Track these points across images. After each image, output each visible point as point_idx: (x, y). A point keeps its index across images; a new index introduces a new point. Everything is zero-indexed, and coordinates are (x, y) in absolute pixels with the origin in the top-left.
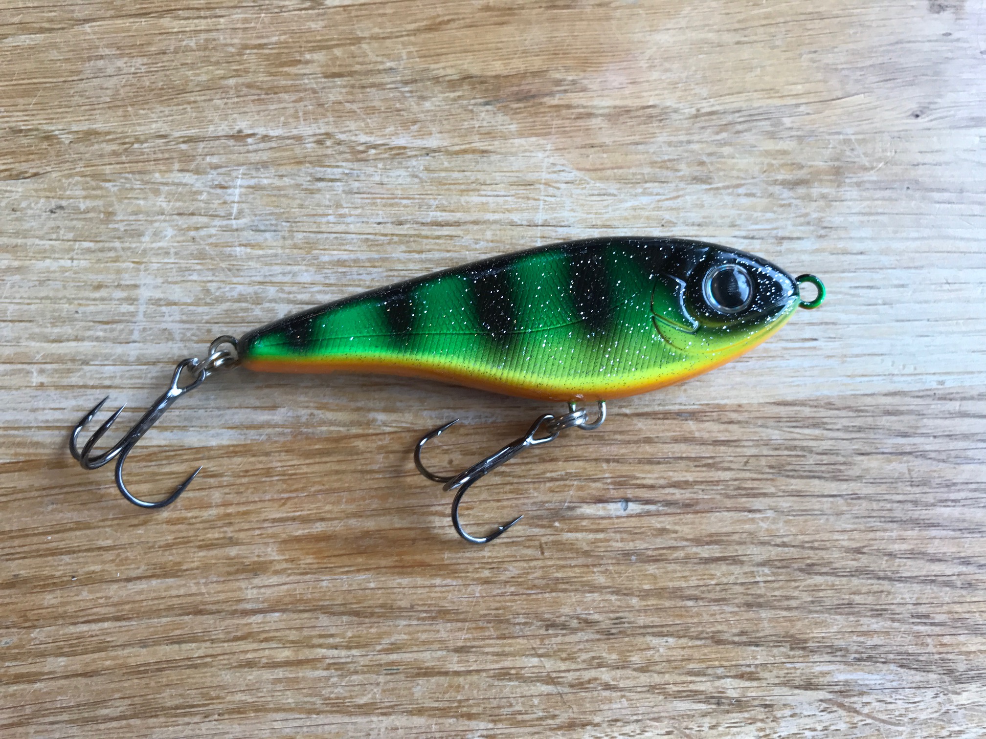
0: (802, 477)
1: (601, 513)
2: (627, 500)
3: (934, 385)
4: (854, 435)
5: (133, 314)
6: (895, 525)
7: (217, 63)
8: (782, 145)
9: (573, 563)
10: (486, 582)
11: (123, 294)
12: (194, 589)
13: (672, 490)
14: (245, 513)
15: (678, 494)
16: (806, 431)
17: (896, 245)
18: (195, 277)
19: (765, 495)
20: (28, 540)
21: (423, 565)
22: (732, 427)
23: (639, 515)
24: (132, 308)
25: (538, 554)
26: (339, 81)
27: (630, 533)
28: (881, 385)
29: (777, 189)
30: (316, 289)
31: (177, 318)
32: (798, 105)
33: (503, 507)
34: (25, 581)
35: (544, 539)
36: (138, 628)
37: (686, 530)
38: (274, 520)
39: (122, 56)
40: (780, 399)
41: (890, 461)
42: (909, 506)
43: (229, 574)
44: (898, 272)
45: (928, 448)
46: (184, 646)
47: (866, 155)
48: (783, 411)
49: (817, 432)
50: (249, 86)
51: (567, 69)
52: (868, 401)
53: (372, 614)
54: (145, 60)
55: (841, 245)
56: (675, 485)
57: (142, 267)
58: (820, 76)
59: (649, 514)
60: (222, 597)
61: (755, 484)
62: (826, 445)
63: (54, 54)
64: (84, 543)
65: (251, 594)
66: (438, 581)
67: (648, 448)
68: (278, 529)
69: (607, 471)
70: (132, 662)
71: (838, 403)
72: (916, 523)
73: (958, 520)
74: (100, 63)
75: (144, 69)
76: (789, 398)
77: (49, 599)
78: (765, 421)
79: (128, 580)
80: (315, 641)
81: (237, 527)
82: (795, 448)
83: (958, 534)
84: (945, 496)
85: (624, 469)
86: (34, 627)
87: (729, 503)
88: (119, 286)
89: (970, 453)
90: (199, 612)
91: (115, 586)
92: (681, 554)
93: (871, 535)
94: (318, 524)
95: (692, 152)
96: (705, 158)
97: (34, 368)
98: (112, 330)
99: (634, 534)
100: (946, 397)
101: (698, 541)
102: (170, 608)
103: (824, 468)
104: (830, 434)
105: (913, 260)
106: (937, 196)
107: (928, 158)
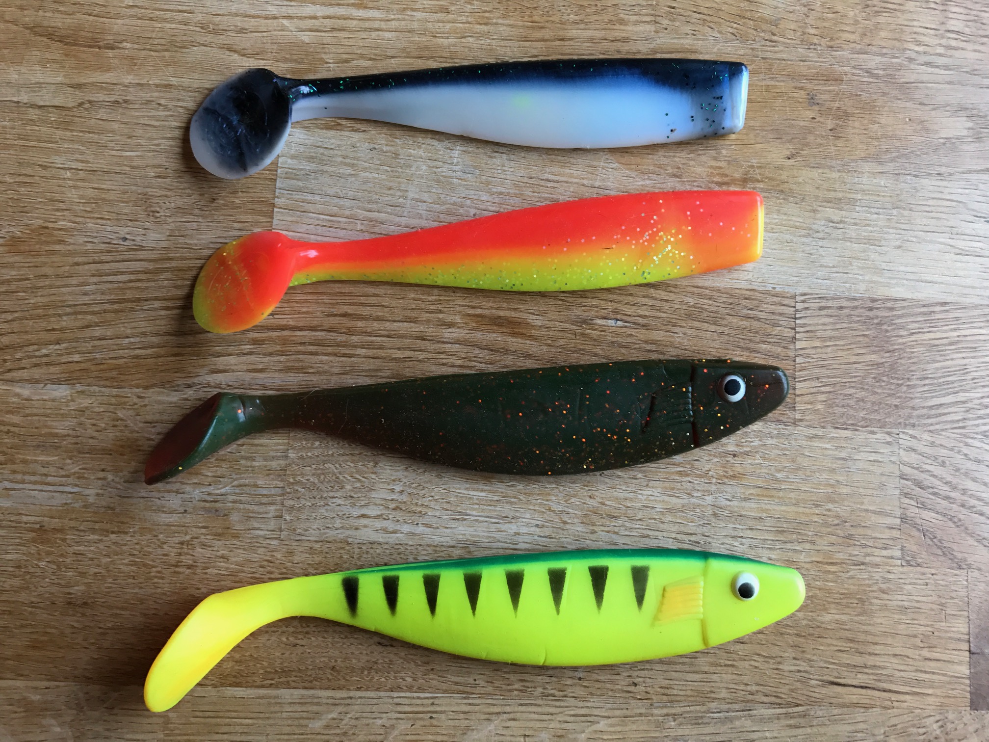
0: (699, 321)
1: (604, 324)
2: (617, 320)
3: (770, 289)
4: (727, 306)
5: (405, 204)
6: (739, 349)
9: (588, 343)
10: (549, 345)
11: (401, 194)
12: (422, 329)
13: (638, 318)
14: (447, 300)
15: (640, 320)
16: (705, 301)
18: (434, 190)
19: (681, 326)
20: (352, 298)
21: (522, 334)
22: (671, 294)
23: (621, 327)
24: (404, 201)
25: (573, 337)
27: (616, 334)
30: (489, 204)
31: (425, 208)
32: (731, 145)
33: (561, 315)
34: (350, 315)
35: (577, 331)
36: (397, 342)
37: (642, 337)
38: (460, 305)
41: (742, 320)
42: (747, 342)
43: (438, 325)
45: (761, 317)
46: (416, 353)
47: (760, 174)
48: (696, 290)
49: (710, 302)
52: (737, 291)
53: (498, 351)
56: (640, 316)
57: (410, 182)
59: (626, 327)
60: (434, 334)
61: (677, 321)
62: (713, 308)
64: (376, 303)
65: (446, 335)
66: (528, 342)
67: (630, 298)
68: (461, 309)
69: (610, 306)
70: (394, 355)
71: (723, 291)
72: (748, 349)
73: (769, 351)
77: (360, 324)
78: (687, 293)
79: (394, 321)
80: (472, 359)
81: (443, 306)
82: (698, 308)
83: (767, 357)
84: (765, 339)
85: (618, 306)
86: (353, 335)
87: (663, 328)
88: (399, 190)
89: (781, 322)
90: (423, 339)
91: (388, 323)
92: (637, 346)
93: (727, 352)
94: (479, 310)
95: (675, 161)
96: (680, 166)
97: (359, 222)
98: (395, 210)
99: (617, 334)
100: (775, 295)
101: (646, 342)
102: (411, 336)
103: (710, 319)
104: (716, 304)
105: (772, 229)
106: (791, 199)
107: (790, 180)
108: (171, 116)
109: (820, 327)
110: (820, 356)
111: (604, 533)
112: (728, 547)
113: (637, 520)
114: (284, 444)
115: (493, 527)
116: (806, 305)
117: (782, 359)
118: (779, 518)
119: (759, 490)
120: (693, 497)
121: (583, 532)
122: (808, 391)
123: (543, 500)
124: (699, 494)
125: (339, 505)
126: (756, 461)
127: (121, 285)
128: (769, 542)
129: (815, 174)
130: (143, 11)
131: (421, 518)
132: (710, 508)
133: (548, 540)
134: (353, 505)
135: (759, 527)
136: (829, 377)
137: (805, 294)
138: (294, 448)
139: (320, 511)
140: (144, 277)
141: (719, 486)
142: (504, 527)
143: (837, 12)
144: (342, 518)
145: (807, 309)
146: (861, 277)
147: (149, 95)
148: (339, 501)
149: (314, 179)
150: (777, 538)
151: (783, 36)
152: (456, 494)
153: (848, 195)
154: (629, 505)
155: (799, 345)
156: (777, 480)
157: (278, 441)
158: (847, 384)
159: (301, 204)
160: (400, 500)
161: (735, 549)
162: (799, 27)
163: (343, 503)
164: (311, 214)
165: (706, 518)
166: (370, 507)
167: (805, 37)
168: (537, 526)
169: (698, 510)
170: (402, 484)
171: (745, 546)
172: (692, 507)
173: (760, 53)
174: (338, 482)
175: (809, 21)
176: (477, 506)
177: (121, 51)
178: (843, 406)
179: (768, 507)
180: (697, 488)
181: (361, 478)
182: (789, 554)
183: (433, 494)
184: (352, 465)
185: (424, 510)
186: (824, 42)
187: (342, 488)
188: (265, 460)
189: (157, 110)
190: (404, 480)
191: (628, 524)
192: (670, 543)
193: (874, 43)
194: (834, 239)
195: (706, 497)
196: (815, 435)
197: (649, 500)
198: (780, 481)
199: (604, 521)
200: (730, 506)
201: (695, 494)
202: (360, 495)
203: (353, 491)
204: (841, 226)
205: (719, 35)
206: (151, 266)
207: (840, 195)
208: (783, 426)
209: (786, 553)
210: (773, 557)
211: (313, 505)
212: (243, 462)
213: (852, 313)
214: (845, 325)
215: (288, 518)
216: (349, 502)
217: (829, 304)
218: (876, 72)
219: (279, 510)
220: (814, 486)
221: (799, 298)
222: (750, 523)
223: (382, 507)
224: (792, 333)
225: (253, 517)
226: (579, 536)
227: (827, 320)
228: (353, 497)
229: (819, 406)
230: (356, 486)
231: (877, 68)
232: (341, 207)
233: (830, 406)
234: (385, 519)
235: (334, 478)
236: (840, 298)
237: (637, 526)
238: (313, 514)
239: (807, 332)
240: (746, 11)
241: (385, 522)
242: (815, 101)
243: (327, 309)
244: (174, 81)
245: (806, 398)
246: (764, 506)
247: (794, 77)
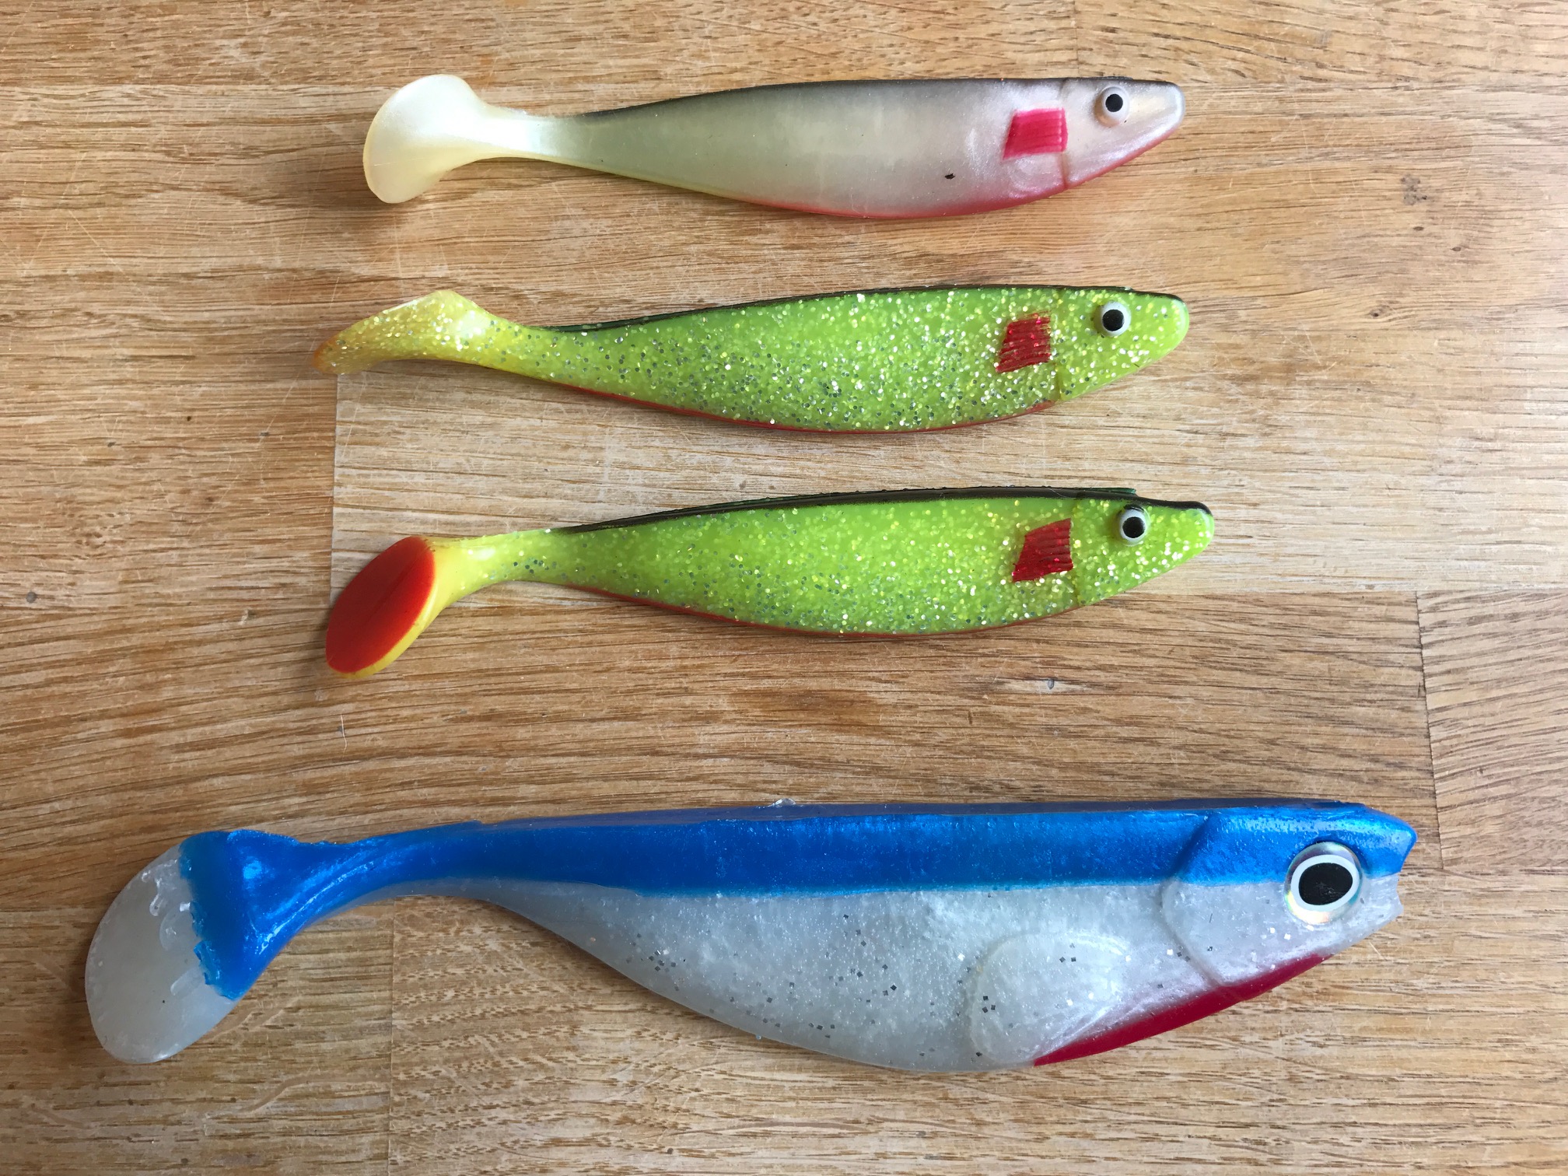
0: (1224, 669)
1: (1029, 689)
2: (1054, 679)
3: (1363, 589)
4: (1279, 632)
5: (599, 475)
6: (1310, 721)
7: (680, 228)
8: (1234, 339)
9: (999, 733)
10: (917, 744)
11: (590, 456)
12: (652, 732)
13: (1097, 673)
14: (699, 666)
15: (1103, 677)
16: (1232, 625)
17: (1340, 447)
18: (657, 443)
19: (1186, 683)
20: (503, 679)
21: (859, 724)
22: (1160, 617)
23: (1064, 694)
24: (598, 470)
25: (966, 722)
26: (798, 253)
27: (1055, 710)
28: (1310, 585)
29: (1225, 384)
30: (769, 461)
31: (640, 481)
32: (1254, 298)
33: (936, 678)
34: (500, 715)
35: (972, 710)
36: (600, 764)
37: (1107, 711)
38: (726, 675)
39: (587, 216)
40: (1209, 592)
41: (1312, 660)
42: (1326, 704)
43: (684, 720)
44: (1340, 475)
45: (1351, 649)
46: (643, 783)
47: (1319, 352)
48: (1211, 604)
49: (1243, 627)
50: (710, 254)
51: (1024, 250)
52: (1297, 600)
53: (812, 765)
54: (610, 222)
55: (1285, 444)
56: (1101, 668)
57: (607, 430)
58: (1280, 268)
59: (1073, 693)
60: (677, 741)
61: (1178, 672)
62: (1250, 640)
63: (522, 212)
64: (553, 685)
65: (702, 740)
66: (872, 740)
67: (1077, 631)
68: (728, 683)
69: (1036, 650)
70: (596, 793)
71: (1267, 601)
72: (1331, 720)
73: (1372, 720)
74: (567, 223)
75: (608, 231)
76: (1218, 592)
77: (522, 733)
78: (1192, 612)
79: (593, 720)
80: (760, 786)
81: (692, 679)
82: (1220, 641)
83: (1370, 733)
84: (1362, 696)
85: (1053, 650)
86: (509, 756)
87: (1151, 688)
88: (585, 447)
89: (1391, 657)
90: (656, 753)
91: (580, 726)
92: (1101, 732)
93: (1287, 728)
94: (765, 681)
98: (579, 490)
99: (1057, 710)
100: (1375, 602)
101: (1118, 722)
102: (629, 748)
103: (1246, 662)
104: (1256, 630)
105: (1356, 463)
106: (1388, 399)
107: (1383, 360)
108: (115, 336)
109: (1475, 661)
110: (1481, 720)
111: (1063, 1138)
112: (1327, 1147)
113: (1130, 1104)
114: (382, 1001)
115: (829, 1146)
116: (1441, 617)
117: (1402, 735)
118: (1429, 1076)
119: (1381, 1017)
120: (1243, 1044)
121: (1020, 1141)
122: (1463, 797)
123: (930, 1078)
124: (1255, 1038)
125: (504, 1122)
126: (1369, 957)
127: (29, 692)
128: (1414, 1130)
129: (1433, 341)
130: (49, 130)
131: (677, 1138)
132: (1280, 1064)
133: (948, 1163)
134: (533, 1121)
135: (1388, 1100)
136: (1504, 765)
137: (1435, 594)
138: (402, 1008)
139: (466, 1138)
140: (76, 671)
141: (1295, 1016)
142: (851, 1144)
143: (1444, 12)
144: (511, 1150)
145: (1442, 624)
146: (1549, 549)
147: (67, 298)
148: (503, 1115)
149: (410, 441)
150: (1429, 1121)
151: (1341, 68)
152: (745, 1080)
153: (1506, 380)
154: (1111, 1073)
155: (1433, 701)
156: (1416, 994)
157: (369, 995)
158: (1544, 777)
159: (387, 493)
160: (630, 1103)
161: (1342, 1150)
162: (1371, 46)
163: (512, 1117)
164: (409, 514)
165: (1274, 1088)
166: (568, 1123)
167: (1386, 65)
168: (922, 1135)
169: (1256, 1073)
170: (631, 1067)
171: (1364, 1143)
172: (1242, 1066)
173: (1296, 106)
174: (497, 1074)
175: (1389, 32)
176: (792, 1104)
177: (9, 214)
178: (1540, 824)
179: (1404, 1053)
180: (1250, 1023)
181: (544, 1061)
182: (1458, 1152)
183: (698, 1085)
184: (525, 1035)
185: (682, 1121)
186: (1424, 72)
187: (508, 1085)
188: (345, 1038)
189: (84, 326)
190: (634, 1059)
191: (1111, 1115)
192: (1205, 1148)
193: (1526, 68)
194: (1486, 474)
195: (1271, 1043)
196: (1488, 890)
197: (1153, 1060)
198: (1423, 996)
199: (1062, 1111)
200: (1321, 1057)
201: (1247, 1039)
202: (546, 1098)
203: (531, 1090)
204: (1497, 445)
205: (1209, 78)
206: (89, 649)
207: (1488, 381)
208: (1416, 877)
209: (1452, 1152)
210: (1425, 1161)
211: (449, 1125)
212: (299, 1045)
213: (1539, 624)
214: (1527, 653)
215: (400, 1158)
216: (524, 1115)
217: (1489, 609)
218: (1535, 124)
219: (381, 1141)
220: (1495, 1000)
221: (1423, 604)
222: (1370, 1092)
223: (592, 1121)
224: (1416, 678)
225: (326, 1163)
226: (1011, 1149)
227: (1487, 644)
228: (532, 1104)
229: (1489, 828)
230: (536, 1079)
231: (1536, 117)
232: (468, 494)
233: (1514, 826)
234: (601, 1145)
235: (489, 1065)
236: (1510, 596)
237: (1133, 1118)
238: (452, 1147)
239: (1449, 672)
240: (1261, 23)
241: (603, 1151)
242: (1420, 194)
243: (453, 707)
244: (116, 265)
245: (1459, 814)
246: (1395, 1053)
247: (1370, 147)
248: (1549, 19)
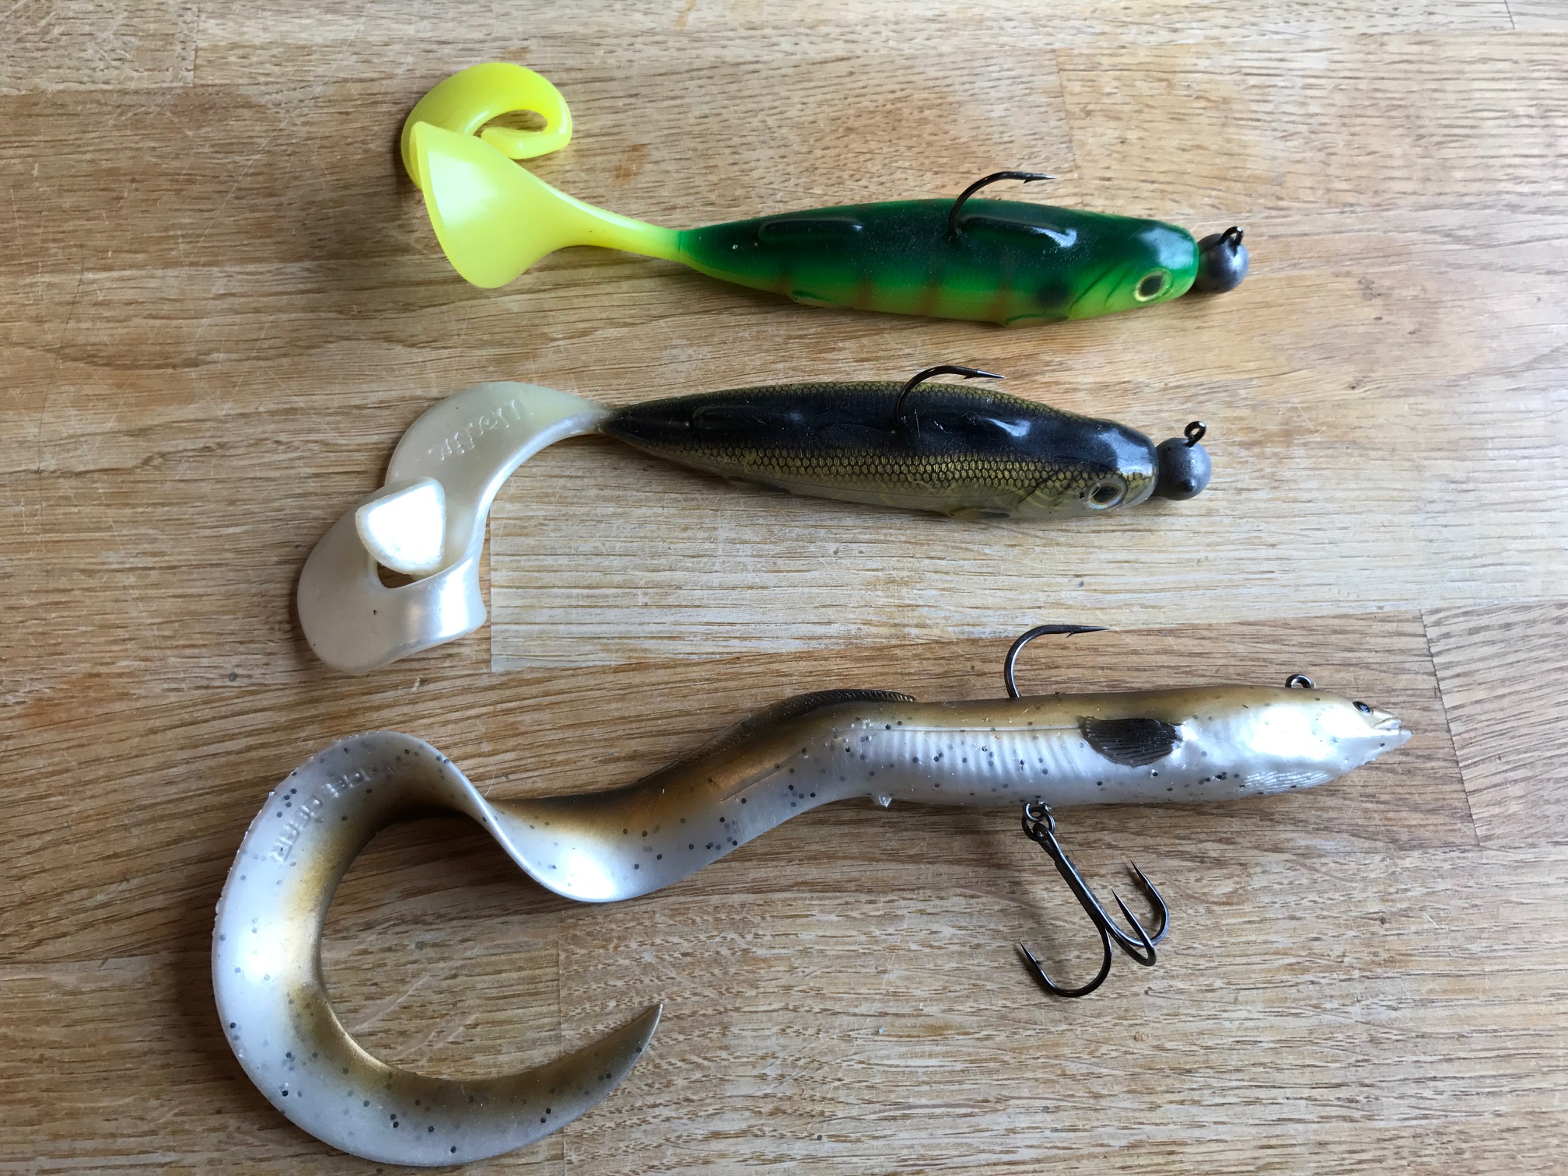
3: (1375, 610)
4: (1307, 650)
5: (714, 550)
7: (768, 351)
8: (1238, 413)
11: (706, 535)
16: (1267, 646)
17: (1340, 495)
20: (643, 724)
22: (1204, 642)
24: (713, 546)
26: (867, 365)
28: (1328, 610)
29: (1235, 449)
32: (1251, 379)
39: (691, 345)
40: (1244, 620)
41: (1339, 671)
44: (1341, 517)
45: (1372, 661)
47: (1311, 420)
48: (1246, 629)
49: (1276, 647)
50: (794, 369)
51: (1055, 352)
52: (1319, 622)
54: (710, 349)
55: (1291, 494)
58: (1269, 355)
62: (1284, 657)
63: (637, 344)
67: (1134, 658)
71: (1293, 624)
74: (675, 352)
75: (709, 356)
76: (1251, 619)
78: (1232, 637)
82: (1258, 659)
84: (1386, 700)
88: (701, 528)
89: (1407, 666)
95: (1162, 418)
96: (1173, 424)
97: (639, 592)
98: (698, 563)
100: (1385, 620)
104: (1287, 648)
105: (1353, 507)
106: (1373, 454)
107: (1364, 423)
108: (299, 458)
109: (1479, 665)
110: (1493, 715)
111: (1174, 1106)
112: (1413, 1101)
113: (1230, 1071)
114: (551, 1014)
115: (963, 1125)
116: (1444, 629)
117: (1426, 731)
118: (1495, 1031)
119: (1445, 980)
120: (1325, 1010)
121: (1135, 1110)
122: (1487, 782)
123: (1048, 1057)
124: (1335, 1004)
125: (668, 1119)
126: (1426, 926)
127: (232, 758)
128: (1488, 1081)
129: (1403, 406)
130: (242, 300)
131: (825, 1125)
132: (1361, 1028)
133: (1072, 1134)
134: (693, 1116)
135: (1462, 1055)
136: (1519, 752)
137: (1437, 611)
138: (569, 1019)
139: (634, 1136)
140: (272, 738)
141: (1367, 983)
142: (984, 1121)
143: (1374, 153)
144: (676, 1145)
145: (1447, 635)
146: (1527, 568)
147: (259, 430)
148: (666, 1112)
149: (553, 531)
150: (1501, 1072)
151: (1297, 199)
152: (882, 1068)
153: (1469, 434)
154: (1210, 1044)
155: (1449, 701)
156: (1473, 957)
157: (538, 1009)
158: (1555, 760)
159: (536, 574)
160: (780, 1095)
161: (1427, 1104)
162: (1319, 182)
163: (674, 1114)
164: (556, 590)
165: (1358, 1050)
166: (726, 1116)
167: (1332, 196)
168: (1046, 1110)
169: (1340, 1037)
170: (779, 1062)
171: (1445, 1096)
172: (1327, 1030)
173: (1264, 230)
174: (659, 1075)
175: (1332, 171)
176: (926, 1088)
177: (212, 366)
178: (1558, 801)
179: (1469, 1012)
180: (1328, 992)
181: (700, 1061)
182: (1531, 1099)
183: (840, 1075)
184: (681, 1038)
185: (828, 1109)
186: (1363, 199)
187: (669, 1084)
188: (520, 1049)
189: (274, 452)
190: (781, 1055)
191: (1214, 1083)
192: (1303, 1108)
193: (1448, 190)
194: (1465, 510)
195: (1349, 1009)
196: (1521, 861)
197: (1246, 1029)
198: (1479, 959)
199: (1170, 1081)
200: (1397, 1019)
201: (1328, 1006)
202: (704, 1095)
203: (689, 1088)
204: (1470, 486)
205: (1191, 211)
206: (282, 718)
207: (1455, 435)
208: (1457, 854)
209: (1526, 1099)
210: (1503, 1109)
211: (618, 1125)
212: (479, 1058)
213: (1530, 631)
214: (1522, 656)
215: (574, 1158)
216: (685, 1111)
217: (1484, 621)
218: (1462, 233)
219: (558, 1143)
220: (1543, 959)
221: (1427, 620)
222: (1445, 1048)
223: (747, 1114)
224: (1431, 682)
225: (509, 1166)
226: (1128, 1119)
227: (1488, 650)
228: (692, 1101)
229: (1514, 807)
230: (694, 1078)
231: (1462, 227)
232: (605, 572)
233: (1535, 804)
234: (756, 1136)
235: (650, 1067)
236: (1501, 609)
237: (1234, 1084)
238: (621, 1144)
239: (1458, 675)
240: (1229, 168)
241: (759, 1141)
242: (1375, 292)
243: (601, 750)
244: (300, 402)
245: (1486, 796)
246: (1462, 1012)
247: (1328, 259)
248: (1462, 152)
